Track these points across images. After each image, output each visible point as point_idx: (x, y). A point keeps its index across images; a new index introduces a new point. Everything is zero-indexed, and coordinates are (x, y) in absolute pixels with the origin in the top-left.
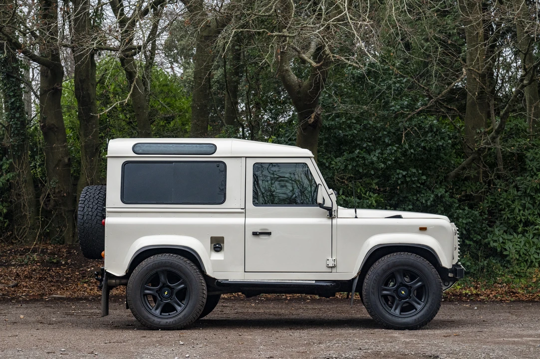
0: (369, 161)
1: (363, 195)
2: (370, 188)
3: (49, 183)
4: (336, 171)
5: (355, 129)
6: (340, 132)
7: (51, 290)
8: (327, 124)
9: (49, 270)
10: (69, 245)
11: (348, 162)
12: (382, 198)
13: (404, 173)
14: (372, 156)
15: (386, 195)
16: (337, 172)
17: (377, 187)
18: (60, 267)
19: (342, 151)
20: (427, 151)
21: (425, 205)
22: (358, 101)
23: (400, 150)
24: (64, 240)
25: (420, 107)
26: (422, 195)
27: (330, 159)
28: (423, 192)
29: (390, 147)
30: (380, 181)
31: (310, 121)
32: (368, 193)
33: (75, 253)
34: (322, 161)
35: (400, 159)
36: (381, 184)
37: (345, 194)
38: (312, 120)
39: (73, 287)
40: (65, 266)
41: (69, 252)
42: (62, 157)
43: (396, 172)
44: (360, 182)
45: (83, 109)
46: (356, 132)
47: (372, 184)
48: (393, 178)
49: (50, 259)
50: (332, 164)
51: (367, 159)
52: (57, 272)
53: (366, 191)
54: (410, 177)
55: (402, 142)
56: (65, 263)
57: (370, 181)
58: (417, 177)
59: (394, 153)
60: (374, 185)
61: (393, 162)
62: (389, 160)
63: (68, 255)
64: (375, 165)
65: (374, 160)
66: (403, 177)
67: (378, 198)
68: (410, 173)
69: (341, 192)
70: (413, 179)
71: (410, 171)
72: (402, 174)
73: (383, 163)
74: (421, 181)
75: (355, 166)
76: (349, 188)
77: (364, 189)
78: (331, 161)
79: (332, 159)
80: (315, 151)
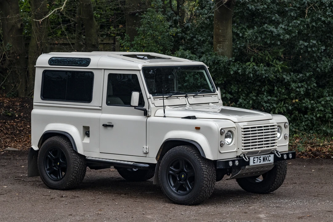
0: (276, 33)
1: (270, 63)
2: (277, 56)
3: (5, 46)
4: (248, 41)
5: (265, 4)
6: (253, 6)
7: (6, 142)
9: (5, 123)
10: (23, 98)
11: (258, 35)
12: (287, 65)
13: (306, 44)
14: (278, 29)
15: (291, 62)
17: (282, 56)
18: (14, 120)
19: (255, 22)
20: (327, 24)
21: (324, 72)
23: (303, 23)
24: (18, 93)
26: (322, 63)
27: (244, 30)
28: (323, 59)
29: (295, 21)
30: (287, 49)
32: (275, 60)
33: (27, 106)
34: (236, 32)
35: (303, 31)
37: (255, 62)
39: (25, 139)
40: (18, 119)
41: (21, 106)
42: (15, 23)
43: (299, 42)
44: (268, 51)
47: (279, 53)
48: (297, 48)
49: (5, 113)
50: (246, 35)
52: (12, 125)
53: (274, 59)
54: (311, 47)
55: (306, 17)
56: (18, 116)
57: (277, 50)
58: (317, 48)
59: (298, 26)
60: (280, 53)
61: (297, 34)
62: (293, 33)
63: (21, 108)
64: (281, 37)
65: (280, 33)
66: (305, 48)
67: (283, 66)
68: (311, 44)
69: (252, 60)
70: (314, 49)
71: (311, 42)
72: (304, 44)
73: (288, 35)
74: (321, 51)
75: (264, 38)
76: (259, 56)
77: (272, 57)
78: (244, 32)
79: (245, 29)
80: (230, 24)
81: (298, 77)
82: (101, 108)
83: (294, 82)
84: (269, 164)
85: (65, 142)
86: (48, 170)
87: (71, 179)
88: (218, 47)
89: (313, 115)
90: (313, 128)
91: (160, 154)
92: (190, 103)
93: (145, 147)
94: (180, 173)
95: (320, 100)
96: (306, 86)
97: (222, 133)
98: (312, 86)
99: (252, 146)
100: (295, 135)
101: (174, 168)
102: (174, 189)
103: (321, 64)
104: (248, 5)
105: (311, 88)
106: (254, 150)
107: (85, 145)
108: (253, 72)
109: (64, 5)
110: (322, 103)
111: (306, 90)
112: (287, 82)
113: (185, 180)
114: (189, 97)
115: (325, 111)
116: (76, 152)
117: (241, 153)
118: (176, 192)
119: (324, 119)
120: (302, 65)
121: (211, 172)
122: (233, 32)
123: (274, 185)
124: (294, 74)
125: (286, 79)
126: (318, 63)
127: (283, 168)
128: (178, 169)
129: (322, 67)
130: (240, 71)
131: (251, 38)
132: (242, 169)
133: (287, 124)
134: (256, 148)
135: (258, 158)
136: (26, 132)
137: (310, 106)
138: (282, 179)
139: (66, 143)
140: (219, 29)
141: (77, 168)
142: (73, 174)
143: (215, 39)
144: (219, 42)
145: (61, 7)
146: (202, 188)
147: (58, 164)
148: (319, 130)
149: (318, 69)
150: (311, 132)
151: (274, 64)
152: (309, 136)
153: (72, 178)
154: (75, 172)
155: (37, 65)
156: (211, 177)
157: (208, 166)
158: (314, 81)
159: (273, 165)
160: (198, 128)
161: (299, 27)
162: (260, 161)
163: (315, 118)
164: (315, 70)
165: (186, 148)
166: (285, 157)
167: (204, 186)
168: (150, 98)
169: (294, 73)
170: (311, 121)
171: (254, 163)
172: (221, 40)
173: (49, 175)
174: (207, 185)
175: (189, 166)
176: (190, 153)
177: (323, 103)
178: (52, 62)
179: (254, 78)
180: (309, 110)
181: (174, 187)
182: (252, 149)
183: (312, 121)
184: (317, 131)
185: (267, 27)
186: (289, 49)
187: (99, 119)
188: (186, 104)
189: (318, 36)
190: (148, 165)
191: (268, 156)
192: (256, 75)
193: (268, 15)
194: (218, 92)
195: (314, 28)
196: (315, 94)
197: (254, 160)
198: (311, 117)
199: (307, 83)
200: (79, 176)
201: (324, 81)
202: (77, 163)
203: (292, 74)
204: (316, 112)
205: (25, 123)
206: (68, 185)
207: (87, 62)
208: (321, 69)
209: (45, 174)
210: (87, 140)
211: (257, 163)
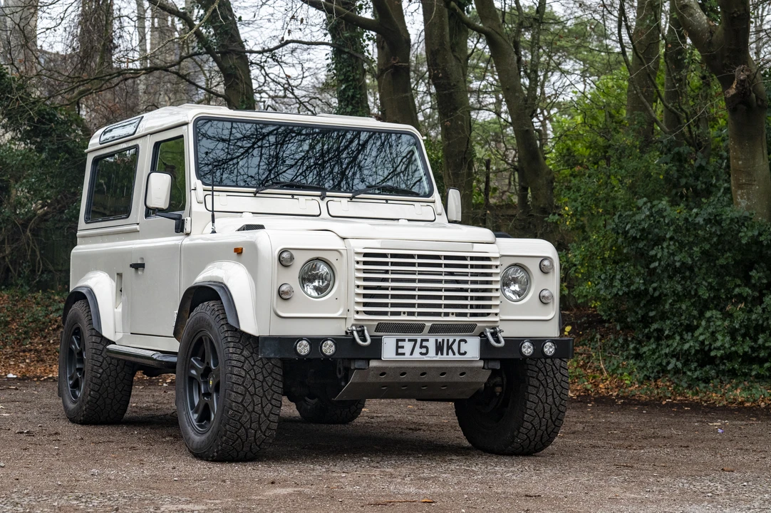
31: (728, 93)
38: (733, 92)
80: (761, 149)
82: (137, 227)
85: (87, 311)
86: (71, 378)
87: (89, 398)
92: (334, 215)
94: (205, 375)
97: (284, 263)
99: (395, 305)
101: (199, 360)
102: (195, 417)
106: (403, 318)
113: (213, 392)
114: (334, 199)
116: (99, 334)
117: (353, 322)
118: (196, 425)
121: (258, 370)
123: (522, 430)
127: (551, 385)
128: (204, 364)
132: (359, 369)
133: (545, 262)
134: (410, 314)
135: (415, 341)
138: (547, 415)
139: (87, 315)
140: (738, 159)
142: (90, 384)
143: (734, 181)
144: (740, 186)
153: (90, 395)
154: (95, 380)
155: (89, 149)
157: (252, 353)
159: (483, 368)
160: (238, 251)
162: (424, 350)
166: (527, 349)
167: (234, 408)
168: (196, 189)
171: (397, 354)
172: (744, 181)
173: (69, 389)
174: (244, 406)
175: (215, 354)
181: (197, 411)
188: (319, 215)
191: (458, 339)
197: (398, 347)
209: (65, 388)
211: (412, 354)
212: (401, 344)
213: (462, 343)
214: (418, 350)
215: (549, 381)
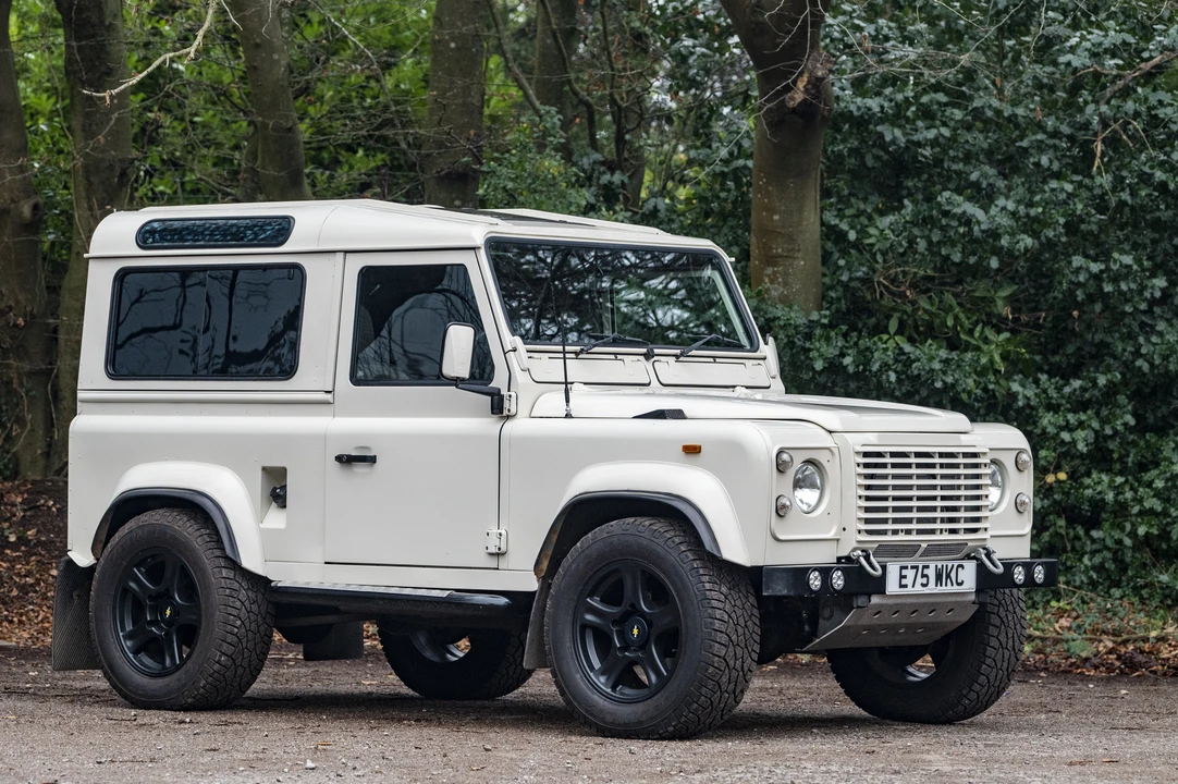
0: (984, 227)
1: (963, 336)
2: (988, 315)
4: (879, 258)
5: (945, 124)
6: (898, 132)
8: (853, 108)
10: (34, 483)
11: (916, 231)
12: (1023, 344)
13: (1095, 267)
14: (993, 211)
15: (1039, 336)
16: (885, 261)
17: (1006, 311)
20: (1173, 197)
21: (1162, 371)
22: (958, 31)
23: (1085, 194)
24: (17, 465)
25: (1154, 54)
26: (1154, 339)
27: (864, 220)
28: (1158, 328)
29: (1054, 184)
30: (1023, 291)
31: (793, 99)
32: (978, 328)
33: (49, 508)
34: (836, 226)
35: (1083, 221)
36: (1026, 302)
37: (907, 333)
38: (798, 96)
40: (18, 550)
41: (30, 505)
42: (13, 201)
43: (1070, 263)
44: (956, 295)
45: (80, 49)
46: (946, 132)
47: (994, 301)
48: (1060, 283)
50: (871, 236)
51: (979, 223)
53: (976, 324)
54: (1115, 280)
55: (1095, 169)
56: (18, 538)
57: (989, 291)
58: (1135, 281)
59: (1065, 202)
60: (1000, 303)
61: (1062, 230)
62: (1046, 225)
63: (29, 513)
64: (1005, 241)
65: (999, 224)
66: (1091, 282)
67: (1011, 348)
68: (1115, 267)
69: (893, 325)
70: (1124, 287)
71: (1115, 261)
72: (1087, 269)
73: (1029, 236)
74: (1152, 294)
75: (939, 242)
76: (920, 313)
77: (968, 318)
78: (867, 226)
79: (870, 218)
80: (813, 193)
81: (1067, 390)
82: (329, 397)
83: (1053, 408)
84: (959, 599)
85: (196, 527)
86: (128, 636)
87: (216, 667)
88: (766, 280)
89: (1123, 529)
90: (1123, 578)
91: (550, 552)
92: (664, 382)
93: (495, 531)
94: (622, 622)
95: (1147, 477)
96: (1095, 424)
97: (781, 467)
98: (1118, 423)
99: (896, 521)
100: (1054, 603)
101: (603, 601)
102: (603, 679)
103: (1154, 344)
104: (879, 128)
105: (1116, 433)
106: (902, 537)
107: (268, 537)
108: (899, 367)
109: (196, 43)
110: (1154, 486)
111: (1097, 438)
112: (1023, 408)
113: (643, 645)
114: (660, 358)
115: (1165, 513)
116: (234, 564)
117: (856, 545)
118: (609, 690)
119: (1164, 546)
120: (1079, 349)
121: (739, 612)
122: (823, 224)
123: (976, 687)
124: (1053, 381)
125: (1020, 397)
126: (1141, 340)
127: (1012, 624)
128: (620, 605)
129: (1154, 353)
130: (847, 361)
131: (892, 245)
132: (858, 607)
133: (1025, 457)
134: (908, 532)
136: (45, 594)
137: (1110, 496)
138: (1005, 665)
139: (198, 533)
140: (772, 211)
141: (239, 623)
142: (221, 645)
143: (758, 248)
144: (771, 260)
145: (188, 50)
146: (707, 669)
147: (168, 612)
148: (1146, 586)
149: (1139, 363)
150: (1116, 592)
151: (975, 342)
152: (1109, 606)
153: (218, 662)
154: (230, 638)
155: (92, 253)
156: (739, 628)
158: (1125, 406)
159: (974, 603)
160: (692, 450)
161: (1069, 205)
162: (924, 581)
163: (1128, 542)
164: (1128, 367)
165: (647, 523)
166: (1019, 575)
167: (716, 665)
168: (515, 350)
169: (1051, 375)
170: (1115, 553)
171: (901, 586)
172: (780, 250)
173: (131, 655)
174: (726, 661)
175: (659, 591)
176: (661, 541)
177: (1159, 484)
178: (149, 236)
179: (900, 390)
180: (1106, 512)
181: (603, 672)
182: (895, 532)
183: (1120, 553)
184: (1137, 590)
185: (948, 200)
186: (1032, 291)
187: (323, 439)
188: (649, 384)
189: (1140, 245)
190: (503, 601)
191: (956, 566)
192: (907, 376)
193: (954, 167)
194: (768, 349)
195: (1127, 210)
196: (1128, 456)
197: (902, 577)
198: (1116, 537)
199: (1097, 414)
200: (245, 655)
201: (1164, 410)
202: (238, 604)
203: (1043, 377)
204: (1133, 519)
205: (44, 564)
206: (202, 690)
207: (280, 230)
208: (1152, 365)
209: (118, 654)
210: (276, 519)
211: (913, 586)
212: (904, 572)
213: (960, 569)
214: (920, 580)
215: (1010, 618)
